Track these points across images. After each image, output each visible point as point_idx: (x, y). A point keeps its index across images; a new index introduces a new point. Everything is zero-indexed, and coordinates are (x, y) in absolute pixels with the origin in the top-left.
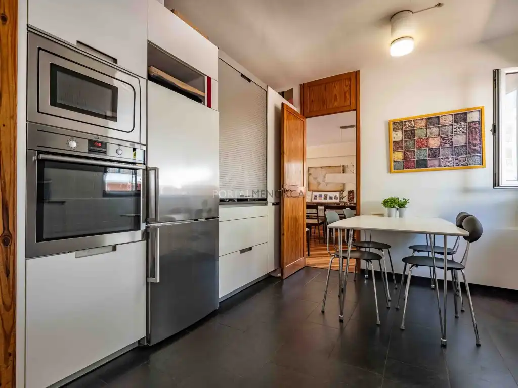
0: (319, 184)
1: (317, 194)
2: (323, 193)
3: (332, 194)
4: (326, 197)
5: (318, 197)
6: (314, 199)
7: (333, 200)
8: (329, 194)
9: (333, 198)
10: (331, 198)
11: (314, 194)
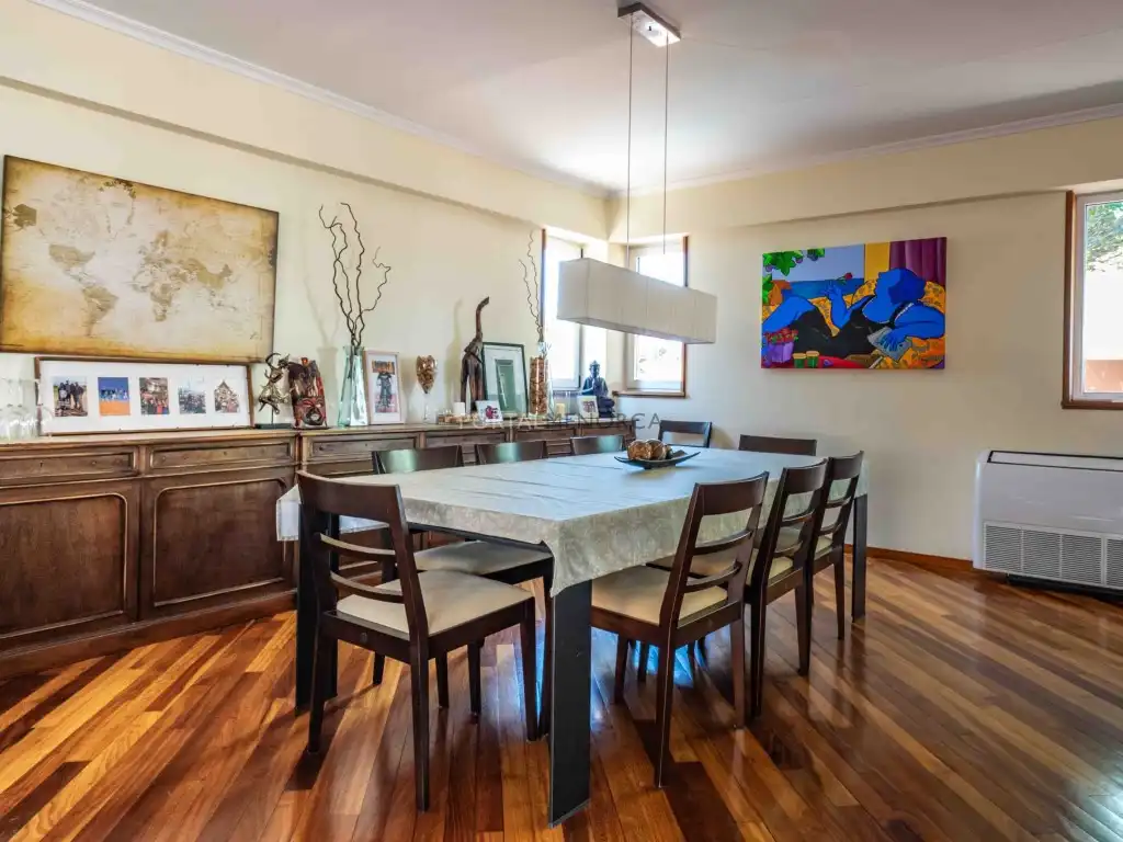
0: (101, 302)
1: (87, 375)
2: (133, 373)
3: (203, 381)
4: (162, 394)
5: (92, 398)
6: (63, 411)
7: (211, 419)
8: (179, 379)
9: (210, 404)
10: (191, 404)
11: (56, 372)
